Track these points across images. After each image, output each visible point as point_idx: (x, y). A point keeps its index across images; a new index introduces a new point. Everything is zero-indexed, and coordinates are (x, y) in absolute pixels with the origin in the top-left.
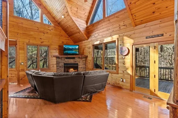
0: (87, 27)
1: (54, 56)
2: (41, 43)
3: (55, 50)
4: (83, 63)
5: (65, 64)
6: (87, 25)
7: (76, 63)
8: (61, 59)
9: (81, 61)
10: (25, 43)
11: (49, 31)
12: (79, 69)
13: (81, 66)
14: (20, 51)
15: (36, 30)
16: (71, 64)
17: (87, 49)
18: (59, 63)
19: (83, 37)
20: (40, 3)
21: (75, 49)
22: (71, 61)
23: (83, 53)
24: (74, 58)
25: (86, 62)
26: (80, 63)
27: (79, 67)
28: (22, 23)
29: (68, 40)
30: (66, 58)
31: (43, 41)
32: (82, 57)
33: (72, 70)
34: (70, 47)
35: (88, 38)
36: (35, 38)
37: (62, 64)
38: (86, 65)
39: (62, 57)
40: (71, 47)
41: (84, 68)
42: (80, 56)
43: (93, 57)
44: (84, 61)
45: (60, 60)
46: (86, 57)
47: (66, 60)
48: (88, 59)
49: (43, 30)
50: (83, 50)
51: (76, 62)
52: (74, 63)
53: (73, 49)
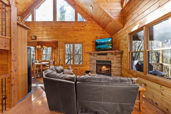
0: (122, 10)
1: (87, 53)
2: (76, 40)
3: (88, 46)
4: (117, 61)
5: (97, 61)
6: (122, 6)
7: (108, 60)
8: (94, 55)
9: (115, 57)
10: (64, 43)
11: (82, 28)
12: (112, 68)
13: (115, 65)
14: (61, 49)
15: (71, 29)
16: (103, 61)
17: (123, 41)
18: (92, 59)
19: (118, 26)
20: (74, 3)
21: (108, 43)
22: (103, 58)
23: (119, 47)
24: (106, 54)
25: (121, 59)
26: (114, 61)
27: (112, 65)
28: (62, 26)
29: (104, 33)
30: (98, 54)
31: (77, 38)
32: (115, 53)
33: (105, 68)
34: (102, 42)
35: (124, 24)
36: (71, 37)
37: (94, 61)
38: (121, 64)
39: (94, 53)
42: (113, 52)
43: (129, 53)
44: (118, 57)
45: (92, 57)
46: (122, 53)
47: (98, 56)
48: (124, 55)
49: (77, 28)
50: (119, 43)
53: (105, 43)
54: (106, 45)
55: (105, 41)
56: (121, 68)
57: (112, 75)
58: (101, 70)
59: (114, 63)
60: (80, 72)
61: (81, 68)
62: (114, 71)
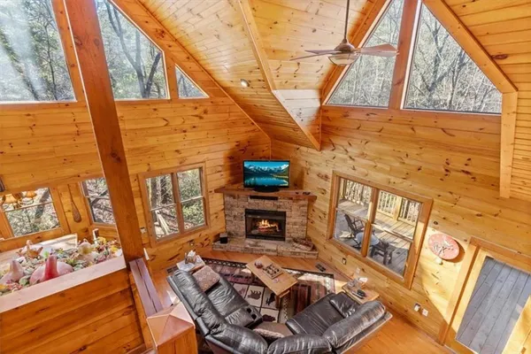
0: (321, 110)
1: (216, 191)
2: (181, 162)
3: (219, 171)
4: (299, 213)
7: (279, 210)
8: (238, 198)
9: (295, 207)
11: (196, 121)
12: (287, 226)
13: (294, 220)
15: (161, 130)
16: (265, 212)
17: (317, 177)
18: (231, 206)
21: (279, 172)
22: (268, 205)
24: (274, 199)
25: (308, 210)
26: (293, 212)
27: (288, 220)
30: (252, 197)
31: (185, 155)
33: (266, 224)
34: (263, 168)
36: (163, 154)
37: (239, 211)
38: (308, 219)
40: (265, 167)
41: (303, 225)
44: (303, 206)
46: (312, 199)
47: (252, 201)
48: (316, 205)
49: (180, 122)
51: (279, 207)
52: (274, 209)
53: (271, 171)
54: (273, 176)
55: (272, 168)
56: (307, 224)
57: (287, 239)
58: (256, 227)
59: (293, 216)
60: (203, 244)
61: (204, 233)
62: (291, 231)
